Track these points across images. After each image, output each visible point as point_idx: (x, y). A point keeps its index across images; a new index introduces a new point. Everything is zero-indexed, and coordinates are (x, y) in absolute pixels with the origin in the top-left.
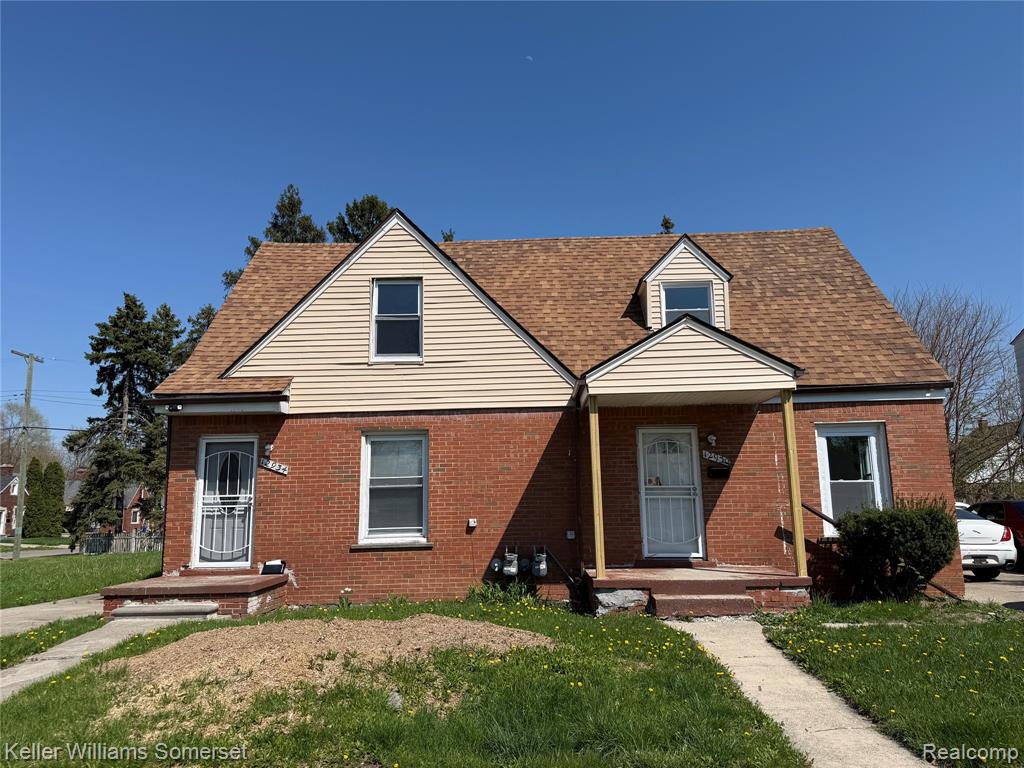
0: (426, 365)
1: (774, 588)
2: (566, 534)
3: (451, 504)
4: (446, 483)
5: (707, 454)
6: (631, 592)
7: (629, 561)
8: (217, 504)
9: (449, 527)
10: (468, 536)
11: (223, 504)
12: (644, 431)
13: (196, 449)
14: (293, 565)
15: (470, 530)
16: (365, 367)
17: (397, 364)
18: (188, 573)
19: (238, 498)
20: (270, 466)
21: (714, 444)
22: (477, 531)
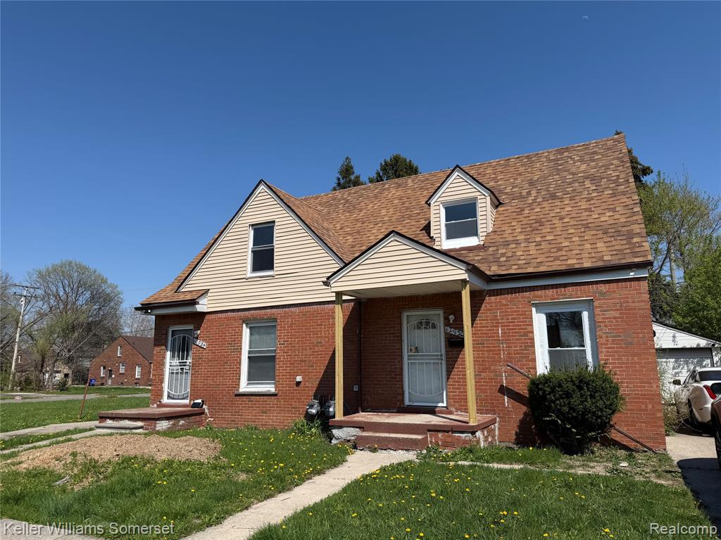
0: (276, 277)
1: (448, 432)
2: (353, 388)
3: (288, 367)
4: (286, 353)
5: (449, 329)
6: (352, 429)
7: (394, 408)
8: (177, 366)
9: (286, 381)
10: (296, 388)
11: (180, 366)
12: (408, 314)
13: (166, 334)
14: (208, 403)
15: (298, 384)
16: (244, 280)
17: (261, 277)
18: (161, 405)
19: (186, 362)
20: (198, 343)
22: (302, 384)
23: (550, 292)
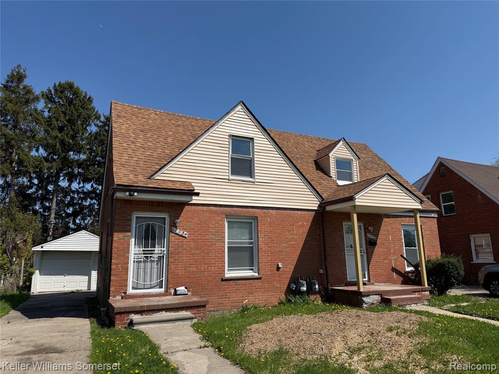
0: (256, 183)
1: (419, 292)
2: (319, 271)
3: (270, 256)
4: (266, 245)
5: (369, 235)
6: (375, 296)
7: (343, 283)
9: (268, 267)
10: (278, 272)
12: (345, 223)
13: (130, 220)
14: (191, 290)
15: (278, 269)
16: (227, 181)
17: (243, 181)
18: (126, 297)
20: (177, 232)
21: (372, 231)
22: (281, 269)
23: (407, 219)
